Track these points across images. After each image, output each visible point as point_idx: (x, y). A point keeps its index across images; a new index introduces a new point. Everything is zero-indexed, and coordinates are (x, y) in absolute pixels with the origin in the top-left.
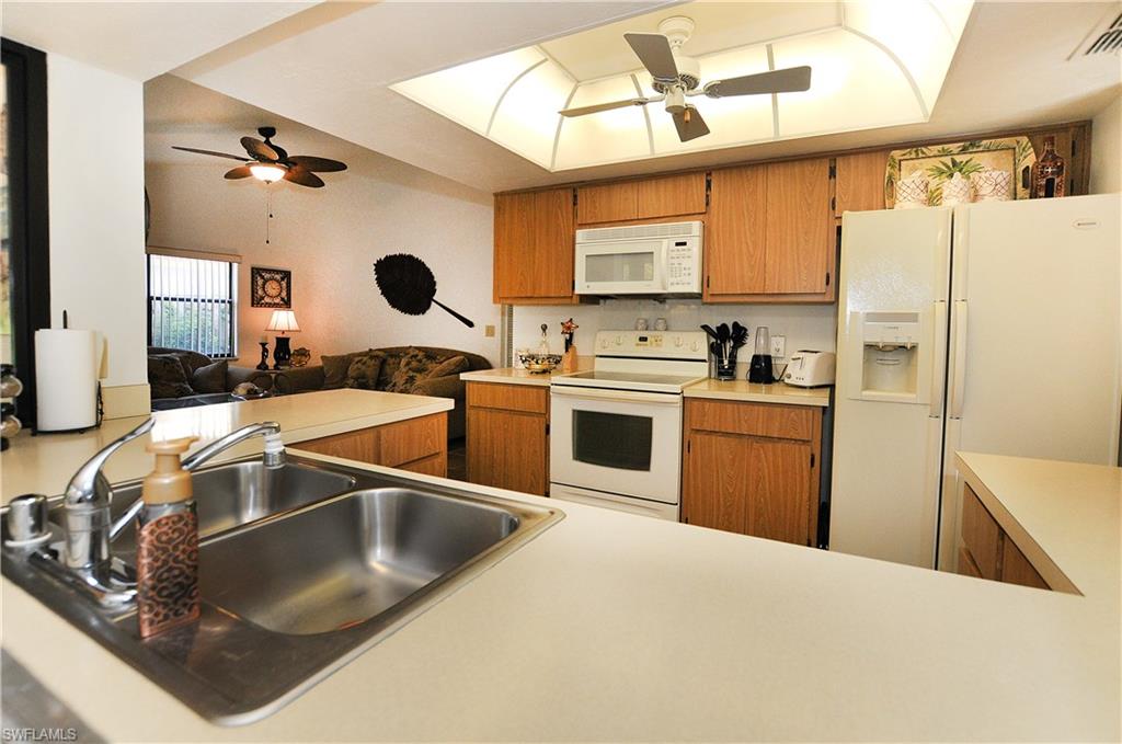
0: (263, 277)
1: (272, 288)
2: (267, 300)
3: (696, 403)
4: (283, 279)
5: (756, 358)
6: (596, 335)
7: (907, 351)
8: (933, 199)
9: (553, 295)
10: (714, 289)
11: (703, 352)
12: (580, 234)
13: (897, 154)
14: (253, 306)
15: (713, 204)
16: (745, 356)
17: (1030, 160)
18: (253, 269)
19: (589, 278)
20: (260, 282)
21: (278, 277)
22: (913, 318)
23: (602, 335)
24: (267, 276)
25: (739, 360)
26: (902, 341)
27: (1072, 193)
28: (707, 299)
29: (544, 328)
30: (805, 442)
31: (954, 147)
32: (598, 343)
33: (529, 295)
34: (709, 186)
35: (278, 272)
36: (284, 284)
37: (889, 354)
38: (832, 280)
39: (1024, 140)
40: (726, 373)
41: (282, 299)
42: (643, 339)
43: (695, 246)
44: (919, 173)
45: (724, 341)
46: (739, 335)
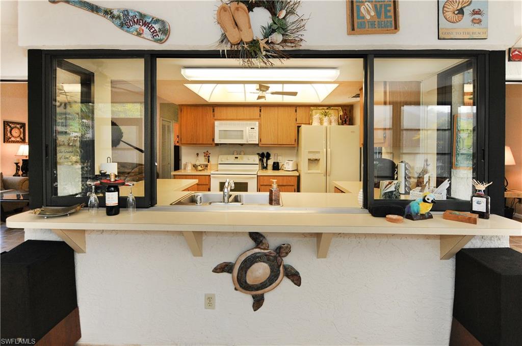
0: (10, 126)
1: (16, 132)
2: (13, 139)
3: (261, 177)
4: (21, 127)
5: (274, 163)
6: (218, 157)
7: (317, 160)
8: (321, 122)
9: (205, 143)
10: (262, 142)
11: (257, 161)
12: (217, 123)
13: (312, 108)
14: (4, 142)
15: (262, 116)
16: (271, 162)
17: (341, 113)
18: (4, 122)
19: (220, 138)
20: (9, 129)
21: (18, 126)
22: (318, 152)
23: (221, 157)
24: (12, 126)
25: (268, 163)
26: (316, 158)
27: (349, 125)
28: (260, 145)
29: (198, 154)
30: (293, 186)
31: (325, 108)
32: (219, 159)
33: (195, 143)
34: (260, 111)
35: (18, 123)
36: (22, 130)
37: (313, 161)
38: (296, 141)
39: (340, 108)
40: (265, 168)
41: (21, 138)
42: (236, 158)
43: (257, 129)
44: (318, 115)
45: (263, 158)
46: (268, 156)
